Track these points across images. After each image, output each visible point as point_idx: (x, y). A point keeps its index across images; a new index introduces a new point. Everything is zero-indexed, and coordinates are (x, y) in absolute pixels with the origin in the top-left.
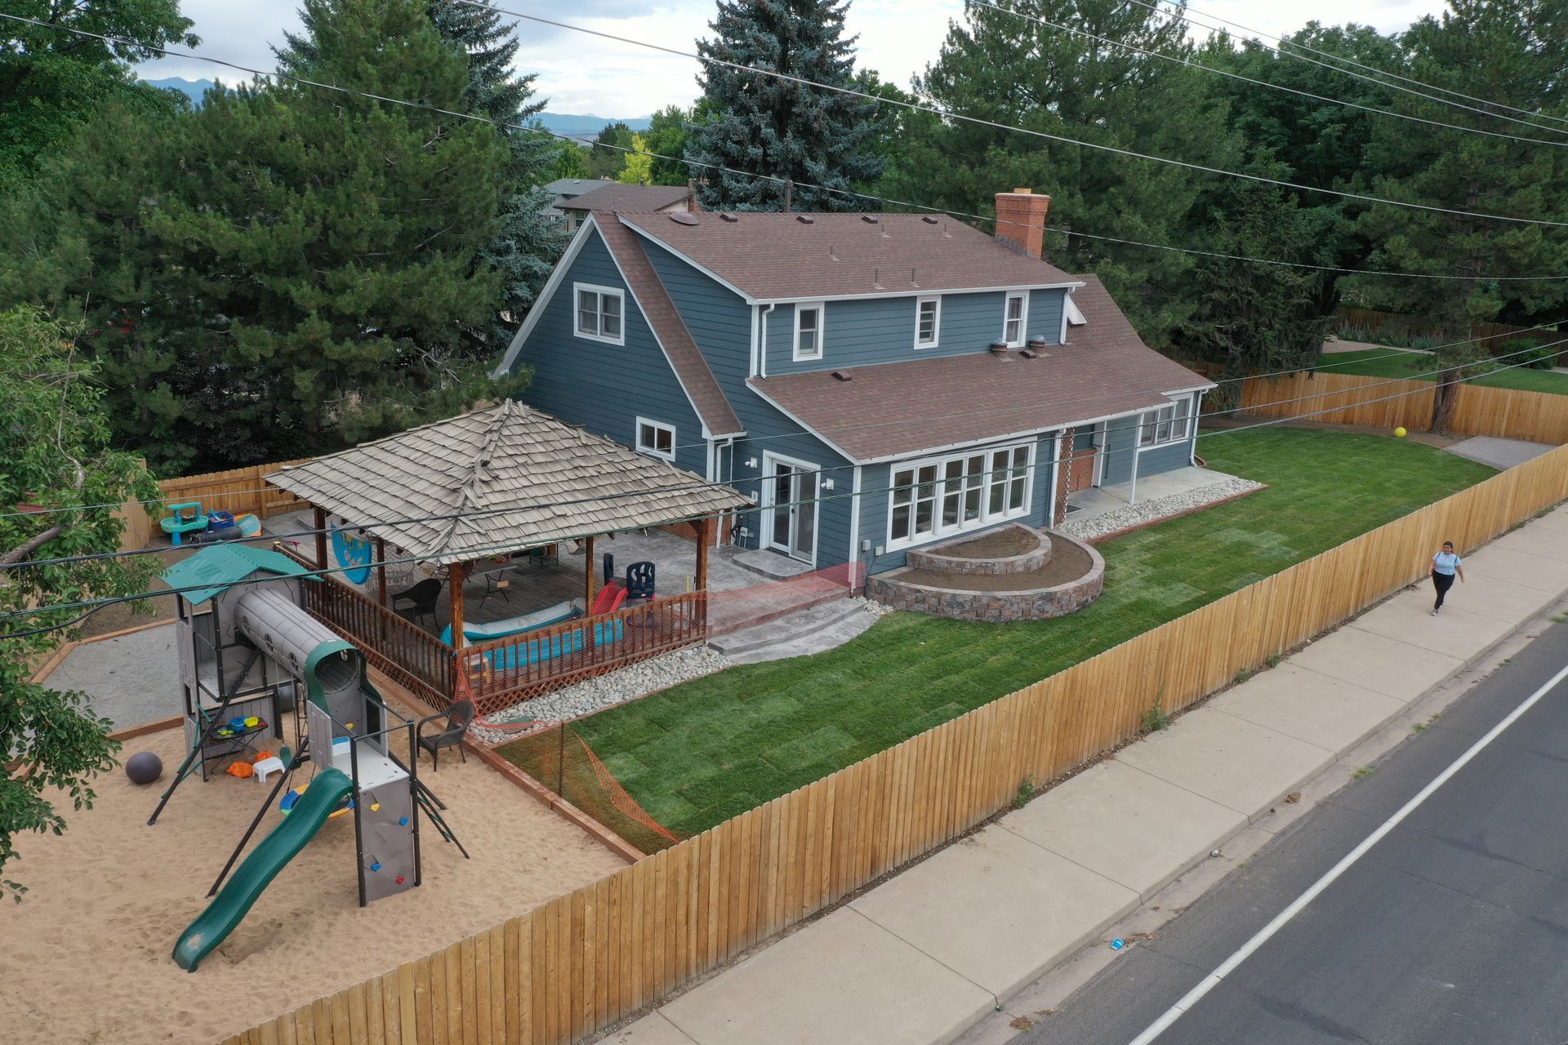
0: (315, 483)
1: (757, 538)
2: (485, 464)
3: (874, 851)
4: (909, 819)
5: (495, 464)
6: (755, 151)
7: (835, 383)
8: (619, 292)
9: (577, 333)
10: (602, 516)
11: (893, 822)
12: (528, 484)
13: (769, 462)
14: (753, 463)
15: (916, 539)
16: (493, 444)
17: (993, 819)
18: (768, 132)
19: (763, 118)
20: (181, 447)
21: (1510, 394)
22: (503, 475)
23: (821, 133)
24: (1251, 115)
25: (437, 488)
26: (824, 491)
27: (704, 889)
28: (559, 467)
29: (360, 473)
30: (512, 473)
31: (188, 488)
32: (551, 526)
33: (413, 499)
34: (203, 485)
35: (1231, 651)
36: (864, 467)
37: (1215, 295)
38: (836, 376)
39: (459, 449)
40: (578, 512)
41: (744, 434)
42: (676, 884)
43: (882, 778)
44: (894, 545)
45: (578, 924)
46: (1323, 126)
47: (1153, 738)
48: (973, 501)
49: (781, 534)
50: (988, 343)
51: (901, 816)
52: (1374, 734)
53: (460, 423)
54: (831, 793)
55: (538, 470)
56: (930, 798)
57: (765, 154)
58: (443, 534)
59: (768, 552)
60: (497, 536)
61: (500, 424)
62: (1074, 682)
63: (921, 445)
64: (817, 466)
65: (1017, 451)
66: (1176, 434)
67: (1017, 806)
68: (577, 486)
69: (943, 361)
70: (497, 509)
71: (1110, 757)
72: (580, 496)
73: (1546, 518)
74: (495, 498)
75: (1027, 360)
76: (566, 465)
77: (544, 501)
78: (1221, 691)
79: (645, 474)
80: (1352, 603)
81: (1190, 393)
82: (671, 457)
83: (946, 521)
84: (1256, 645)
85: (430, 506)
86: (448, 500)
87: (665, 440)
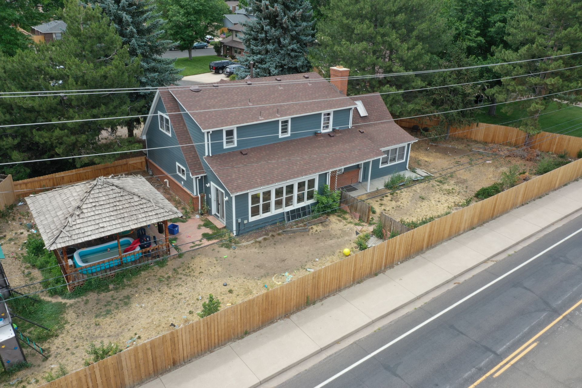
0: (36, 204)
1: (211, 210)
2: (80, 207)
4: (189, 348)
5: (84, 206)
7: (241, 156)
9: (160, 129)
10: (118, 226)
11: (181, 349)
12: (93, 214)
13: (212, 185)
14: (208, 185)
15: (262, 216)
16: (86, 198)
18: (267, 28)
19: (265, 22)
21: (558, 136)
22: (85, 211)
23: (288, 27)
25: (63, 215)
26: (225, 200)
28: (108, 206)
30: (89, 210)
31: (28, 183)
32: (97, 231)
34: (33, 182)
36: (236, 196)
37: (434, 96)
38: (241, 152)
39: (76, 198)
40: (108, 225)
41: (206, 174)
44: (252, 219)
47: (310, 308)
48: (289, 199)
50: (313, 132)
55: (100, 208)
57: (266, 36)
58: (55, 237)
59: (214, 216)
60: (74, 237)
61: (91, 189)
63: (262, 184)
64: (223, 192)
65: (309, 181)
66: (399, 159)
67: (242, 337)
68: (112, 214)
69: (292, 141)
70: (78, 226)
71: (288, 317)
72: (112, 218)
73: (543, 198)
74: (78, 221)
75: (330, 137)
76: (112, 205)
77: (97, 222)
78: (349, 287)
79: (142, 206)
80: (425, 246)
81: (405, 145)
82: (185, 178)
83: (276, 209)
84: (368, 270)
85: (58, 223)
86: (63, 222)
87: (183, 172)
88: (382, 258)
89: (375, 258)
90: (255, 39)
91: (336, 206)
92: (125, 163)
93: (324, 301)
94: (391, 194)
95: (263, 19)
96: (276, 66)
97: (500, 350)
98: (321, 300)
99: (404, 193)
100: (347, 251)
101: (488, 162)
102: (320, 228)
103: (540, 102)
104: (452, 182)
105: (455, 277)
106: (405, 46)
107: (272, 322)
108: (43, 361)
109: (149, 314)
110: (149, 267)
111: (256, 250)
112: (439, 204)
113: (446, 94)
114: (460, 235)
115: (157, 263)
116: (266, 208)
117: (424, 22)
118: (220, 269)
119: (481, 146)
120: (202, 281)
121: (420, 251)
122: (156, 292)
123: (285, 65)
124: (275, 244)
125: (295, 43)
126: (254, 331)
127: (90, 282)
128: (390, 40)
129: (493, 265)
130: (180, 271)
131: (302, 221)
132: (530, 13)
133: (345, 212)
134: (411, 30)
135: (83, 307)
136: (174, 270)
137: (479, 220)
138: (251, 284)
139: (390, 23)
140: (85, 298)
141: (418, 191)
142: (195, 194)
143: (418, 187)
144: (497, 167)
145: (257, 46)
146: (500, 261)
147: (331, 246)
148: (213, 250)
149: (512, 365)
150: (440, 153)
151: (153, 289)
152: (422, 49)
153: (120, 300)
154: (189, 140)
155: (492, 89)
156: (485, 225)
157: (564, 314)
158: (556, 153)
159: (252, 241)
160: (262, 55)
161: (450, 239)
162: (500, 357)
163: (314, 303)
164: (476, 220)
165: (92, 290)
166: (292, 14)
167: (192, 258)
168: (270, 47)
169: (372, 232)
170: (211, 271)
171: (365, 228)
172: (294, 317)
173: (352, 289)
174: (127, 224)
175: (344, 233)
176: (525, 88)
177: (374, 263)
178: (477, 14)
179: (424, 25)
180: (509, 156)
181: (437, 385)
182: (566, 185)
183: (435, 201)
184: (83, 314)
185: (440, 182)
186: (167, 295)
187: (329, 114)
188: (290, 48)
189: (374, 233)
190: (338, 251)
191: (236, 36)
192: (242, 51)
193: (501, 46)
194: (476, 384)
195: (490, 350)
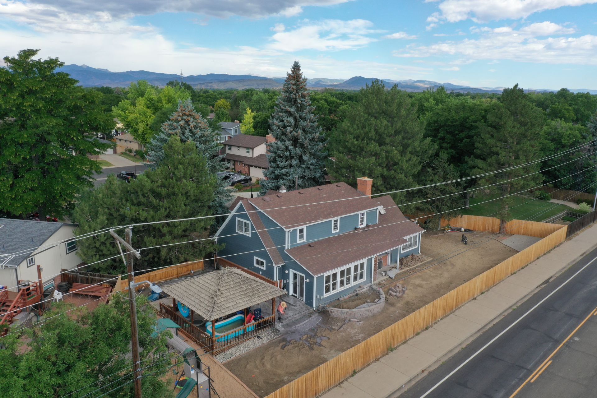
0: (174, 292)
1: (289, 292)
2: (219, 290)
3: (315, 390)
4: (324, 382)
5: (222, 289)
6: (287, 154)
7: (309, 248)
8: (249, 222)
9: (237, 231)
11: (320, 383)
12: (229, 294)
13: (291, 272)
14: (287, 272)
15: (332, 292)
16: (220, 283)
17: (346, 380)
18: (291, 148)
21: (523, 222)
22: (223, 292)
23: (307, 147)
24: (441, 134)
25: (207, 297)
26: (306, 282)
28: (237, 288)
29: (186, 290)
30: (226, 291)
32: (236, 306)
33: (202, 300)
35: (414, 327)
36: (317, 278)
38: (310, 246)
39: (211, 284)
40: (242, 301)
41: (284, 264)
43: (317, 374)
44: (325, 295)
46: (463, 139)
47: (391, 354)
48: (349, 279)
49: (295, 292)
50: (354, 227)
51: (322, 382)
52: (451, 351)
53: (211, 275)
54: (305, 379)
55: (232, 289)
56: (329, 376)
57: (290, 154)
58: (210, 311)
59: (292, 297)
60: (223, 311)
61: (221, 276)
62: (367, 343)
63: (332, 268)
64: (304, 275)
65: (361, 264)
66: (413, 246)
67: (353, 376)
68: (242, 293)
71: (379, 361)
72: (243, 296)
73: (525, 269)
74: (222, 300)
77: (234, 299)
78: (412, 339)
79: (259, 288)
80: (454, 307)
81: (417, 234)
82: (264, 269)
83: (340, 287)
84: (422, 324)
85: (206, 302)
86: (210, 301)
87: (262, 264)
88: (430, 316)
89: (426, 316)
90: (280, 156)
95: (287, 141)
97: (529, 367)
105: (483, 327)
107: (368, 365)
114: (474, 298)
116: (334, 287)
121: (452, 311)
123: (305, 176)
125: (313, 159)
126: (359, 371)
128: (392, 155)
132: (491, 133)
134: (405, 146)
137: (486, 286)
142: (275, 280)
145: (282, 162)
149: (540, 375)
152: (416, 161)
156: (490, 290)
157: (564, 343)
160: (286, 169)
161: (469, 301)
162: (530, 372)
163: (392, 351)
164: (484, 287)
166: (309, 136)
168: (294, 162)
172: (382, 361)
177: (425, 319)
181: (496, 390)
182: (538, 258)
187: (363, 214)
188: (310, 163)
191: (230, 149)
192: (236, 162)
193: (472, 156)
194: (521, 387)
195: (523, 368)
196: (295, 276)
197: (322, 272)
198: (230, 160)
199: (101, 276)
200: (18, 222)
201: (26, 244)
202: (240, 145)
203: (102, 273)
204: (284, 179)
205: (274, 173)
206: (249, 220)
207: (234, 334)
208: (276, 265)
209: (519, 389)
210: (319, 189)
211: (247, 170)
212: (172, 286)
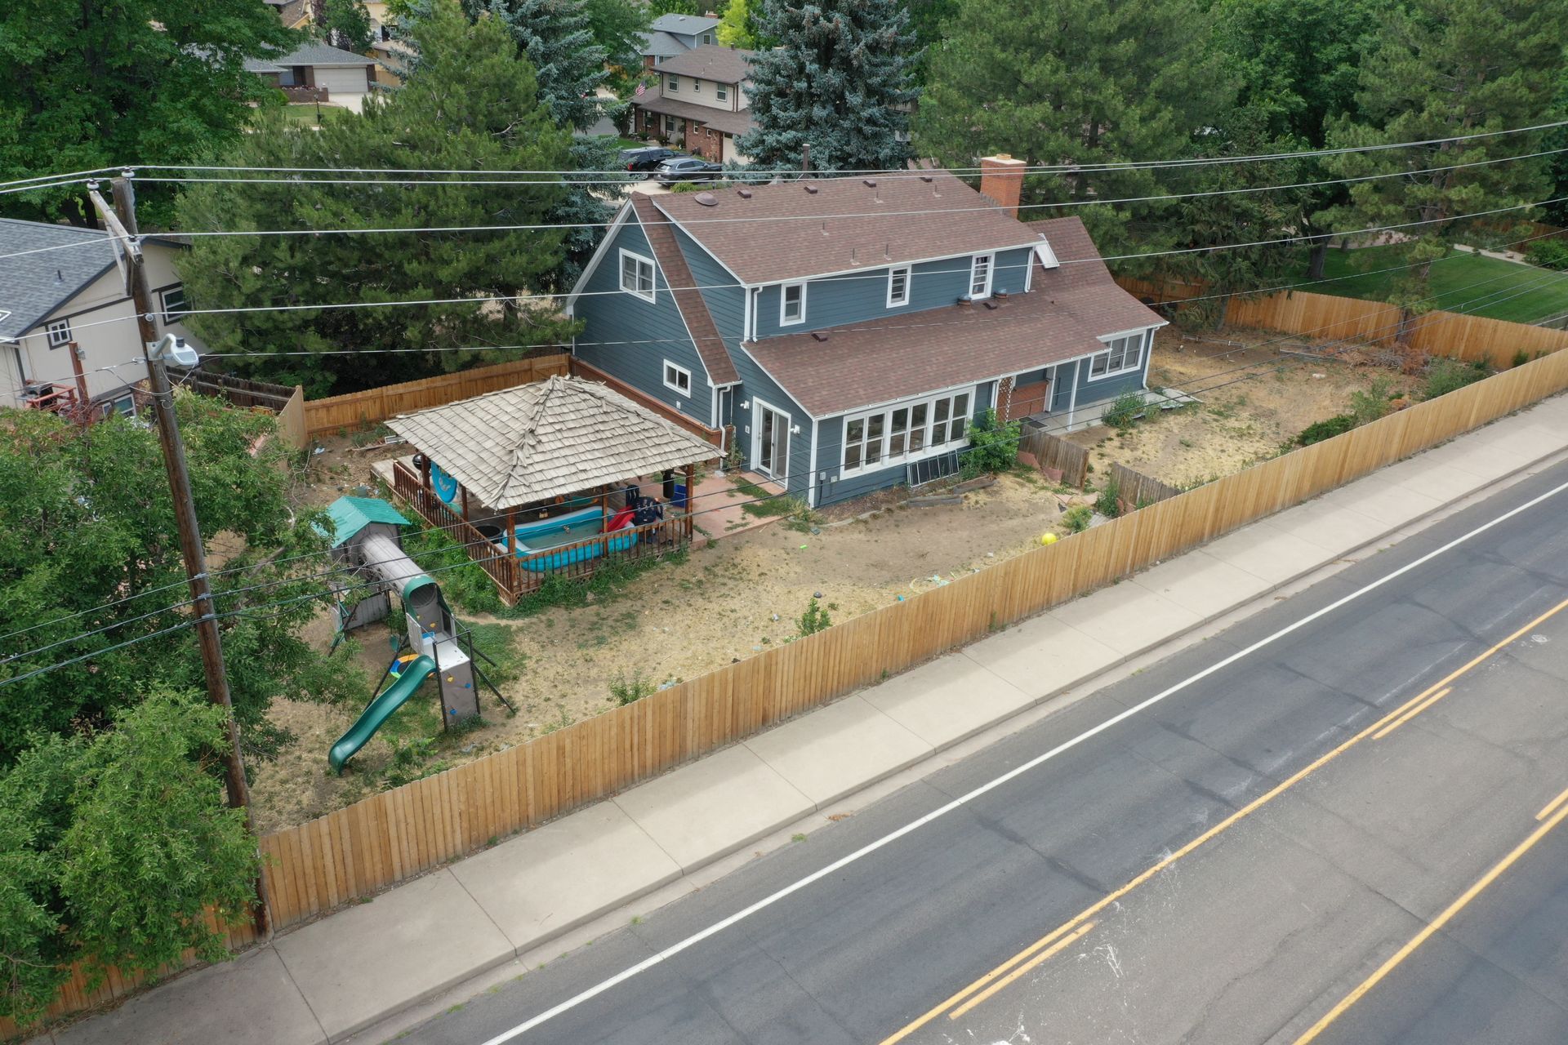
0: (421, 432)
1: (748, 460)
2: (532, 431)
3: (764, 710)
4: (790, 690)
5: (540, 431)
6: (802, 85)
7: (813, 343)
8: (652, 263)
9: (622, 288)
10: (612, 470)
11: (778, 692)
12: (560, 445)
13: (757, 406)
14: (746, 405)
15: (865, 469)
16: (539, 414)
18: (811, 68)
19: (809, 55)
20: (327, 374)
21: (1470, 319)
22: (544, 439)
23: (861, 66)
25: (500, 448)
26: (792, 433)
27: (642, 731)
28: (584, 431)
29: (450, 428)
30: (551, 437)
31: (332, 405)
32: (575, 478)
33: (485, 455)
34: (344, 403)
35: (1076, 573)
36: (821, 423)
37: (1197, 228)
38: (815, 336)
39: (517, 416)
40: (595, 467)
41: (739, 383)
42: (623, 728)
44: (846, 475)
45: (561, 750)
47: (995, 637)
48: (918, 437)
49: (766, 463)
50: (955, 297)
51: (785, 689)
52: (1166, 641)
53: (519, 393)
54: (731, 676)
55: (570, 434)
56: (807, 676)
57: (810, 87)
58: (500, 486)
59: (756, 473)
60: (537, 487)
61: (545, 397)
63: (870, 400)
64: (788, 415)
65: (958, 398)
66: (1128, 364)
67: (878, 683)
68: (596, 446)
69: (912, 316)
70: (538, 467)
71: (959, 651)
72: (597, 454)
73: (1443, 448)
74: (539, 458)
75: (988, 311)
76: (591, 430)
77: (572, 460)
78: (1066, 602)
79: (647, 435)
80: (1207, 532)
81: (1142, 331)
82: (687, 393)
83: (891, 456)
84: (1102, 569)
85: (494, 462)
86: (505, 458)
87: (683, 380)
88: (1128, 548)
89: (1116, 549)
90: (781, 94)
91: (1012, 453)
92: (526, 367)
93: (1022, 626)
94: (1118, 435)
95: (803, 47)
96: (831, 157)
97: (1381, 700)
98: (1016, 623)
99: (1145, 436)
100: (1049, 537)
101: (1317, 376)
102: (982, 497)
103: (1435, 240)
104: (1245, 415)
105: (1275, 588)
106: (1136, 112)
107: (929, 659)
108: (508, 717)
109: (685, 644)
110: (654, 563)
111: (862, 536)
112: (1224, 456)
113: (1224, 223)
114: (1274, 514)
115: (669, 557)
116: (874, 453)
117: (1177, 59)
118: (798, 569)
119: (1299, 343)
120: (769, 588)
121: (1198, 541)
122: (684, 606)
123: (850, 156)
124: (897, 526)
125: (874, 105)
126: (898, 673)
127: (552, 586)
128: (1101, 100)
129: (1352, 566)
130: (718, 570)
131: (944, 484)
132: (1413, 43)
133: (1030, 469)
134: (1145, 75)
135: (546, 633)
136: (706, 568)
137: (1313, 485)
138: (870, 595)
139: (1100, 60)
140: (543, 618)
141: (1176, 431)
142: (714, 425)
143: (1173, 422)
144: (1338, 387)
145: (785, 110)
146: (1363, 561)
147: (1014, 531)
148: (774, 535)
149: (1406, 722)
150: (1207, 356)
151: (677, 602)
152: (1171, 121)
153: (617, 621)
154: (701, 309)
155: (1325, 212)
156: (1325, 496)
157: (1499, 646)
158: (1464, 359)
159: (850, 520)
160: (796, 130)
161: (1256, 522)
162: (1379, 711)
163: (1003, 628)
164: (1307, 485)
165: (555, 604)
166: (868, 37)
167: (736, 549)
168: (818, 112)
169: (1094, 505)
170: (782, 572)
171: (1076, 499)
172: (969, 651)
173: (1072, 605)
174: (628, 466)
175: (1035, 509)
176: (1401, 209)
177: (1114, 555)
178: (1288, 44)
179: (1176, 67)
180: (1362, 364)
181: (1269, 751)
183: (1215, 450)
184: (552, 642)
185: (1220, 414)
186: (706, 613)
187: (985, 259)
188: (865, 114)
189: (1098, 506)
190: (1031, 539)
191: (673, 86)
192: (688, 124)
193: (1346, 115)
194: (1341, 748)
195: (1362, 701)
196: (768, 416)
197: (839, 410)
198: (673, 117)
199: (252, 387)
200: (30, 228)
201: (45, 285)
202: (702, 75)
203: (255, 380)
204: (788, 161)
205: (763, 142)
206: (649, 254)
207: (573, 554)
208: (715, 381)
209: (1334, 753)
210: (865, 183)
211: (714, 148)
212: (415, 418)
